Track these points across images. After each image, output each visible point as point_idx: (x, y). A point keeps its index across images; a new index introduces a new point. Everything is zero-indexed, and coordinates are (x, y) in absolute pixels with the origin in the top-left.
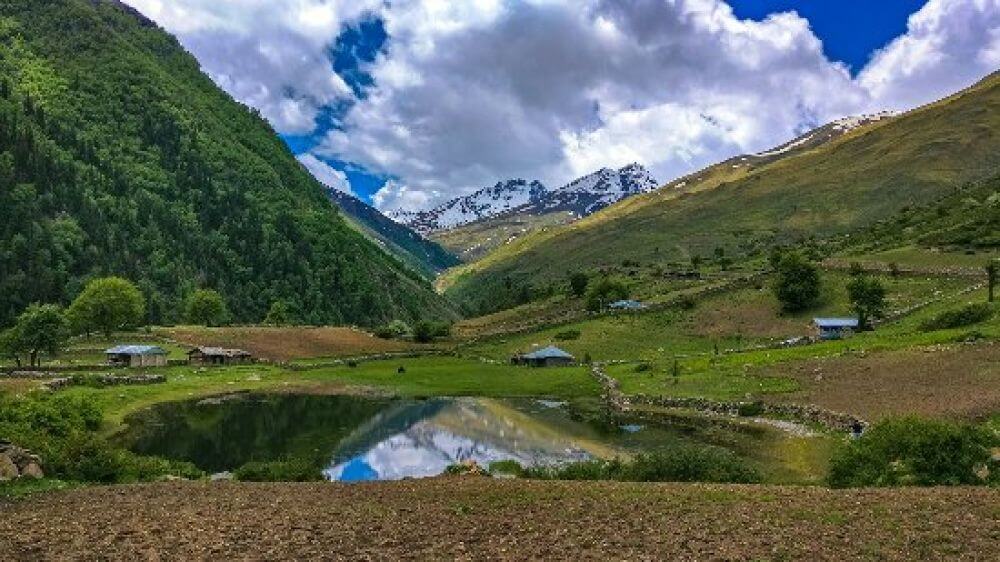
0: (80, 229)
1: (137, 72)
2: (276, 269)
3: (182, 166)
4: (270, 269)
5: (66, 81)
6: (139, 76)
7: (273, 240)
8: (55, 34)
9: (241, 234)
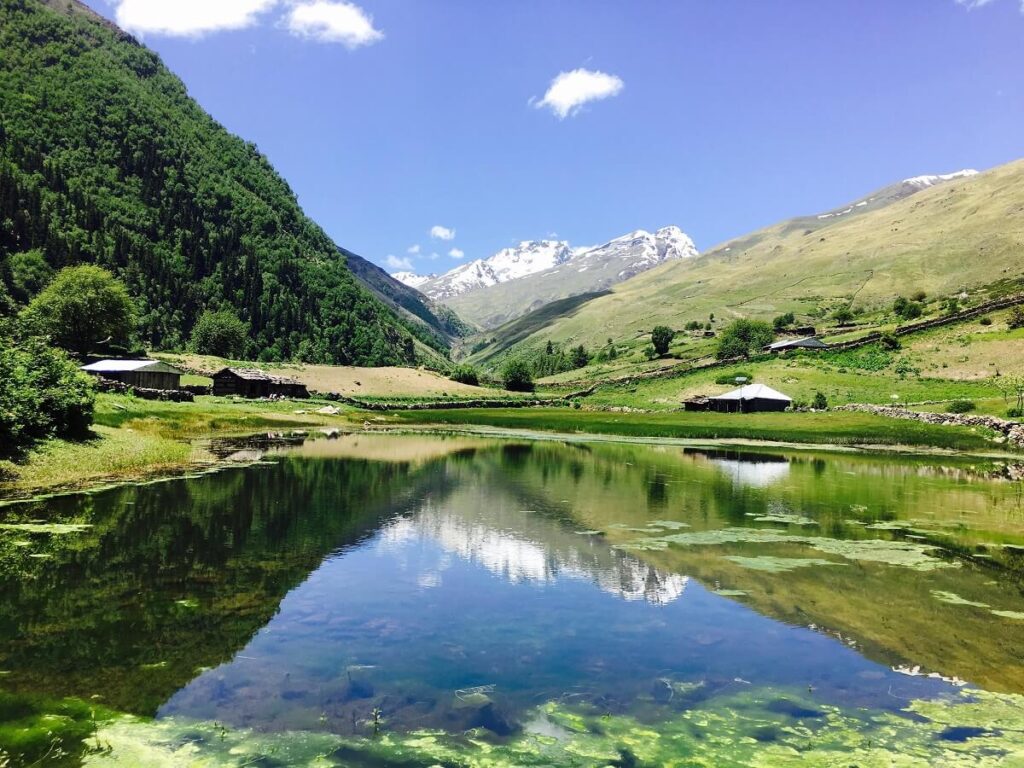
0: (46, 265)
1: (114, 90)
2: (279, 324)
3: (167, 202)
4: (271, 324)
5: (32, 98)
6: (116, 96)
7: (275, 290)
8: (22, 45)
9: (238, 282)
